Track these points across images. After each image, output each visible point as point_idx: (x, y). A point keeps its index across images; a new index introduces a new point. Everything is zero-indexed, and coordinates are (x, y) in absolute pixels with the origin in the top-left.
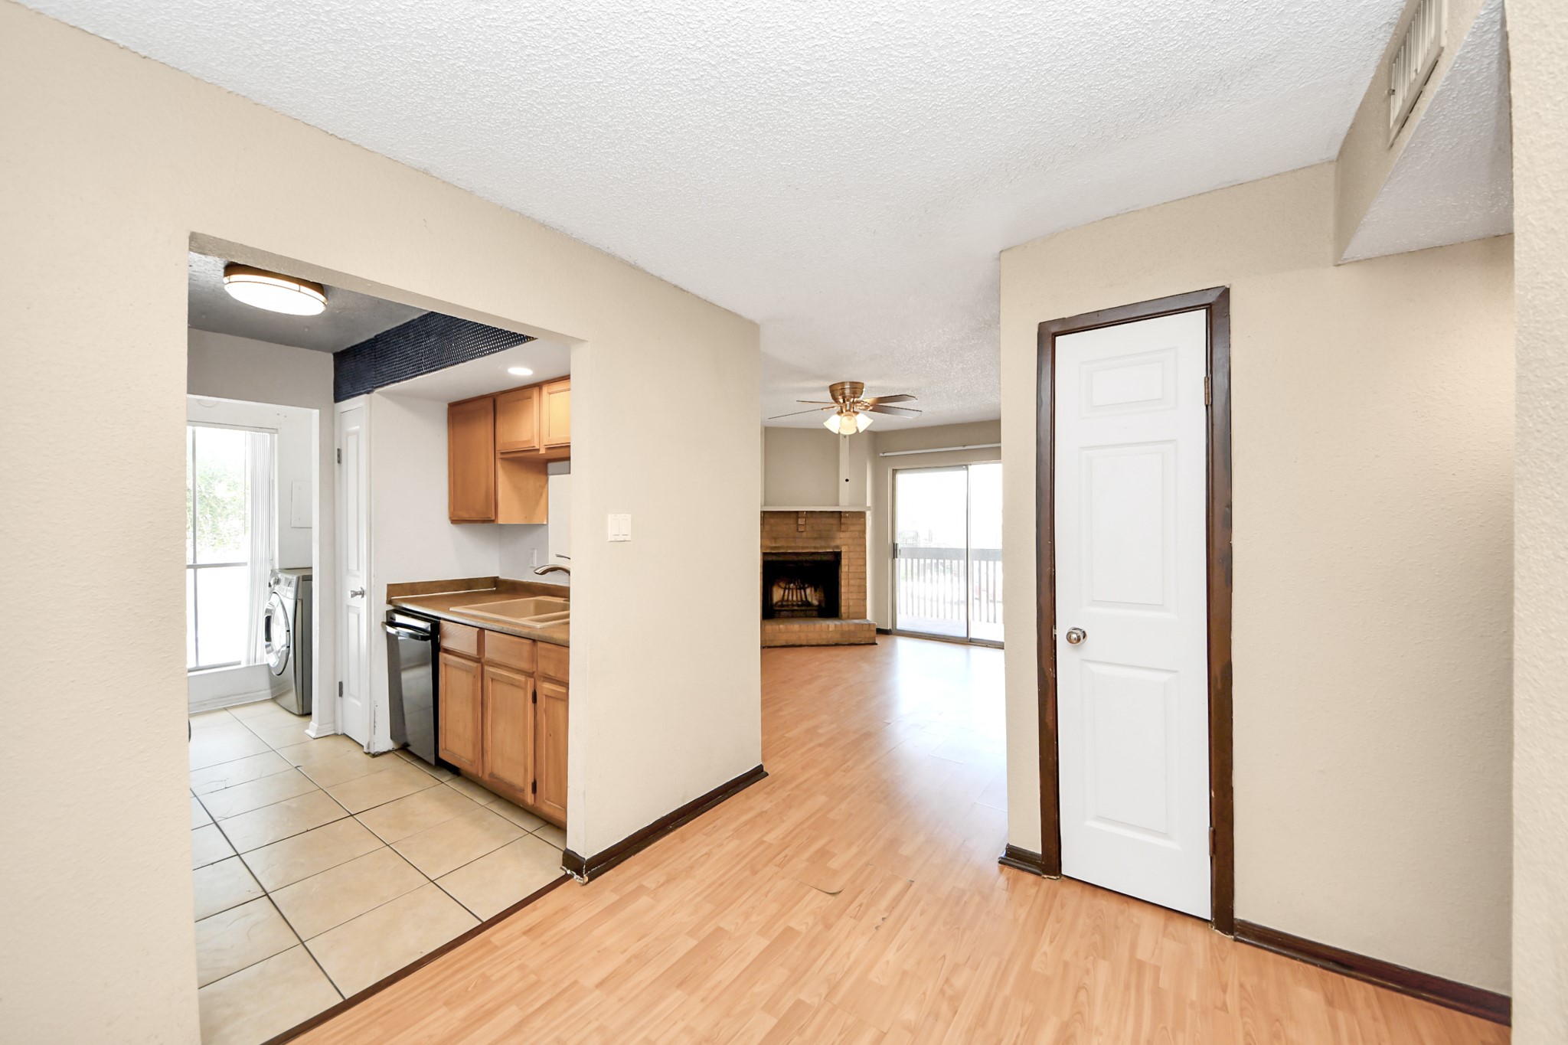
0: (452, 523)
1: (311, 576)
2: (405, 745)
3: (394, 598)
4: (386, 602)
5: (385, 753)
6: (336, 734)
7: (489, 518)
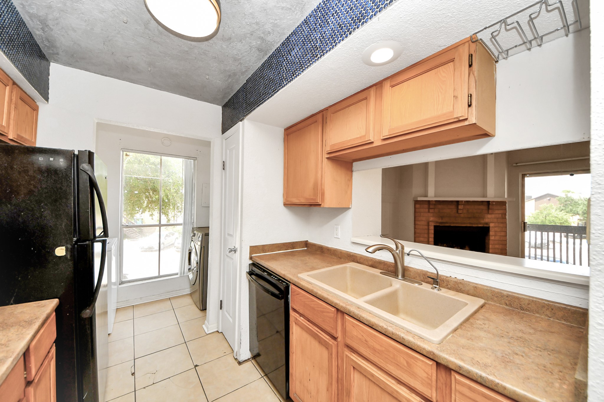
0: (284, 206)
1: (209, 233)
2: (258, 354)
3: (252, 255)
4: (248, 258)
5: (246, 361)
6: (218, 331)
7: (318, 203)
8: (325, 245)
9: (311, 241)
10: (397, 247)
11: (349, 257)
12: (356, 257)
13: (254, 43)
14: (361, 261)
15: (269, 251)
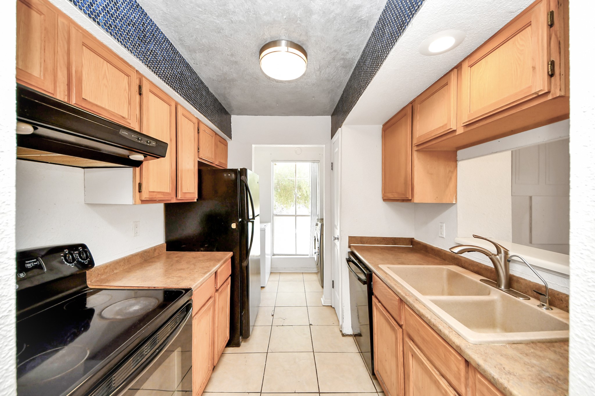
0: (383, 201)
2: (359, 334)
3: (351, 245)
4: (348, 246)
5: (349, 336)
6: (331, 306)
7: (408, 198)
8: (430, 244)
9: (418, 239)
10: (499, 252)
11: (453, 259)
12: (461, 260)
13: (338, 64)
14: (466, 265)
15: (367, 243)
